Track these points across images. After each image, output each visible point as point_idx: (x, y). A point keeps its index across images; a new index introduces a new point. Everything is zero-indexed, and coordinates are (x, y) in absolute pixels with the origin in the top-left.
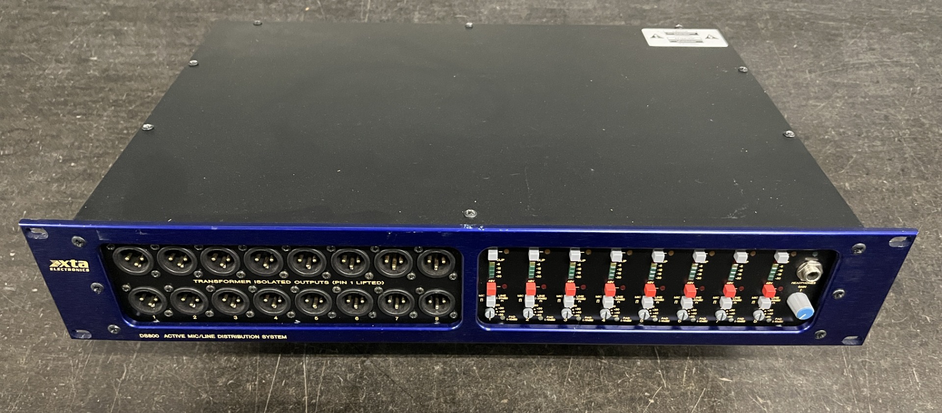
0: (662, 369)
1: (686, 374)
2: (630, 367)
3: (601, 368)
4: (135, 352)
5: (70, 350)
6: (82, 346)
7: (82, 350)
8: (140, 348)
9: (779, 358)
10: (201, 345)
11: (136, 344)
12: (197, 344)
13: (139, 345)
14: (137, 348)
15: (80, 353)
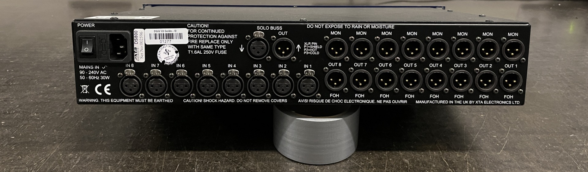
0: (451, 168)
1: (469, 170)
2: (428, 168)
3: (408, 169)
4: (74, 165)
5: (28, 164)
6: (37, 162)
7: (37, 164)
8: (78, 163)
9: (531, 163)
10: (123, 161)
11: (76, 161)
12: (120, 161)
13: (78, 162)
14: (76, 163)
15: (34, 165)
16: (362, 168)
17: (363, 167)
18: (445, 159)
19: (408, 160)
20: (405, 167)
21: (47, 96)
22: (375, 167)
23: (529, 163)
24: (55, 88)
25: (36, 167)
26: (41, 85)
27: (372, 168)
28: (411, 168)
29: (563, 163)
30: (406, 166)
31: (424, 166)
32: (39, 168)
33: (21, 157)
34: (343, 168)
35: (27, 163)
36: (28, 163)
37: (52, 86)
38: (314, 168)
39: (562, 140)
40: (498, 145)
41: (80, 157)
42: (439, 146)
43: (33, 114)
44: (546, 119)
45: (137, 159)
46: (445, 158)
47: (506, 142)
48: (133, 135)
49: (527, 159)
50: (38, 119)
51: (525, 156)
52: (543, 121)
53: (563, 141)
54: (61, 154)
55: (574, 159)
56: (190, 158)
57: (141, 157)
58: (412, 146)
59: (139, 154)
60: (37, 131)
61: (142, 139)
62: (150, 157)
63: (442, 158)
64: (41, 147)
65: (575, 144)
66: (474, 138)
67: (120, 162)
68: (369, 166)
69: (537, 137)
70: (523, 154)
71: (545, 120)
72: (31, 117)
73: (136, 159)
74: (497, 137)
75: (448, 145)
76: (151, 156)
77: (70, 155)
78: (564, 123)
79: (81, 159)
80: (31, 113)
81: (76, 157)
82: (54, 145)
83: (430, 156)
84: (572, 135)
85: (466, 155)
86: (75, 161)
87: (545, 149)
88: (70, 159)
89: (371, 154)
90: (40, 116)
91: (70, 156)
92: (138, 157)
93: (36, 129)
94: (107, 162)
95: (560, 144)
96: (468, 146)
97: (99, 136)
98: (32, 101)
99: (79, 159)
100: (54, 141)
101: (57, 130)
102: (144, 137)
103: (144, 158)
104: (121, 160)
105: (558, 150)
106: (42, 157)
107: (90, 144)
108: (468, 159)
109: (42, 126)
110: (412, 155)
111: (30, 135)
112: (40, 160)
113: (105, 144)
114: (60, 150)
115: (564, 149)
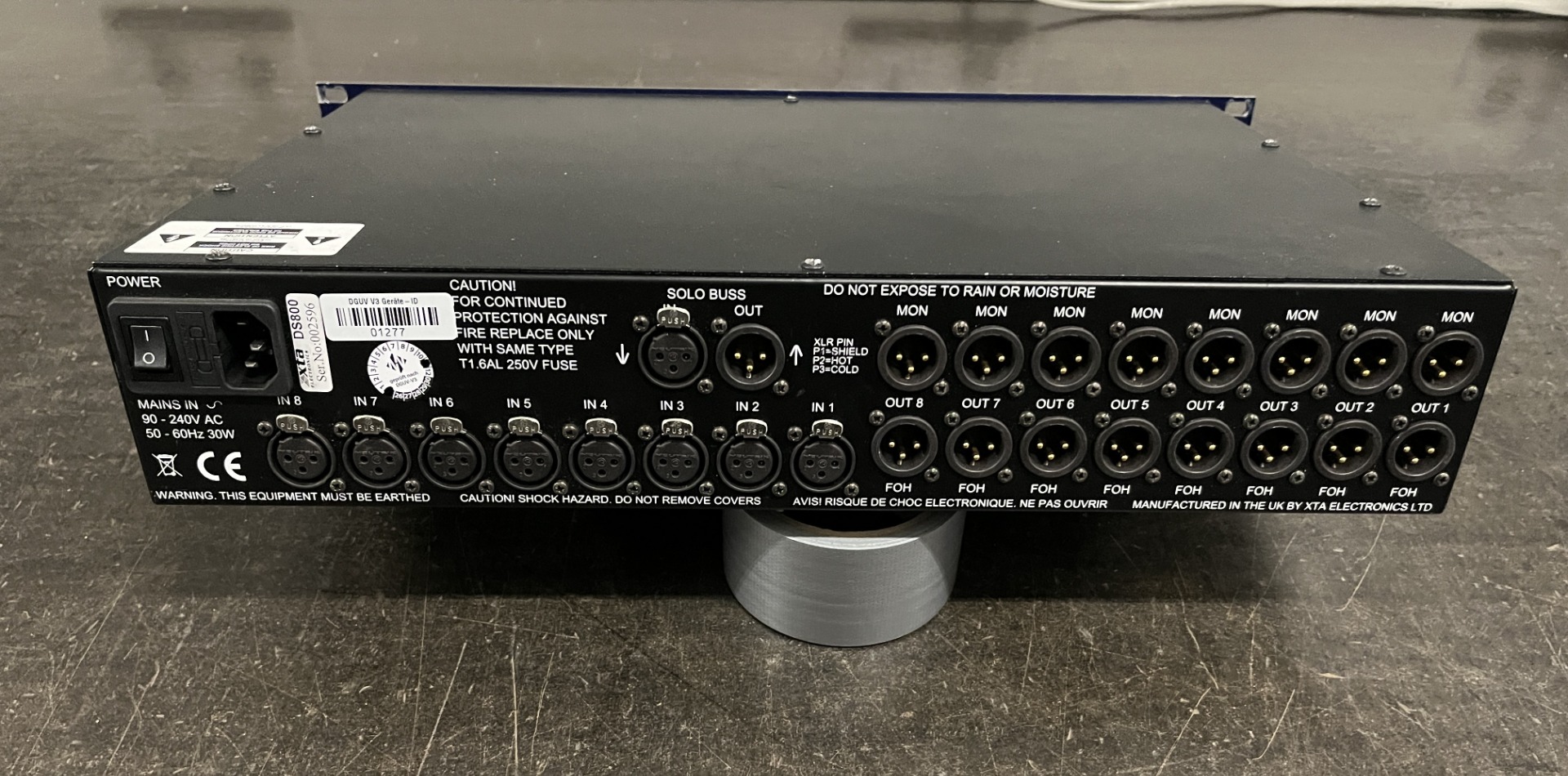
0: (1205, 661)
1: (1253, 666)
2: (1144, 657)
3: (1089, 660)
4: (179, 642)
5: (53, 639)
6: (76, 632)
7: (77, 638)
8: (190, 635)
9: (1427, 642)
10: (311, 629)
11: (183, 628)
12: (303, 628)
13: (187, 631)
14: (185, 636)
15: (70, 643)
16: (962, 659)
17: (967, 655)
18: (1192, 629)
19: (1091, 632)
20: (1082, 655)
21: (75, 394)
22: (999, 655)
23: (1422, 643)
24: (95, 363)
25: (77, 650)
26: (54, 351)
27: (991, 656)
28: (1099, 657)
29: (1515, 644)
30: (1085, 653)
31: (1133, 652)
32: (84, 651)
33: (30, 614)
34: (912, 657)
35: (48, 637)
36: (52, 636)
37: (86, 354)
38: (833, 656)
39: (1524, 564)
40: (1343, 579)
41: (192, 615)
42: (1180, 582)
43: (43, 462)
44: (1491, 486)
45: (349, 622)
46: (1193, 626)
47: (1367, 570)
48: (332, 540)
49: (1416, 629)
50: (61, 478)
51: (1413, 619)
52: (1480, 495)
53: (1527, 567)
54: (139, 606)
55: (1548, 630)
56: (494, 622)
57: (360, 617)
58: (1106, 585)
59: (354, 607)
60: (62, 523)
61: (359, 554)
62: (384, 618)
63: (1184, 625)
64: (80, 579)
65: (1557, 576)
66: (1278, 557)
67: (303, 633)
68: (982, 652)
69: (1455, 550)
70: (1408, 612)
71: (1487, 493)
72: (41, 472)
73: (347, 625)
74: (1345, 554)
75: (1206, 578)
76: (386, 612)
77: (164, 608)
78: (1539, 501)
79: (196, 622)
80: (37, 458)
81: (182, 615)
82: (115, 572)
83: (1151, 616)
84: (1552, 548)
85: (1252, 616)
86: (181, 629)
87: (1472, 597)
88: (167, 620)
89: (989, 608)
90: (65, 468)
91: (165, 611)
92: (353, 616)
93: (59, 514)
94: (269, 632)
95: (1516, 577)
96: (1262, 583)
97: (238, 543)
98: (34, 411)
99: (191, 622)
100: (116, 559)
101: (120, 521)
102: (365, 548)
103: (368, 620)
104: (305, 625)
105: (1506, 600)
106: (89, 615)
107: (215, 570)
108: (1256, 627)
109: (73, 504)
110: (1104, 615)
111: (45, 538)
112: (82, 626)
113: (257, 569)
114: (137, 591)
115: (1524, 594)
